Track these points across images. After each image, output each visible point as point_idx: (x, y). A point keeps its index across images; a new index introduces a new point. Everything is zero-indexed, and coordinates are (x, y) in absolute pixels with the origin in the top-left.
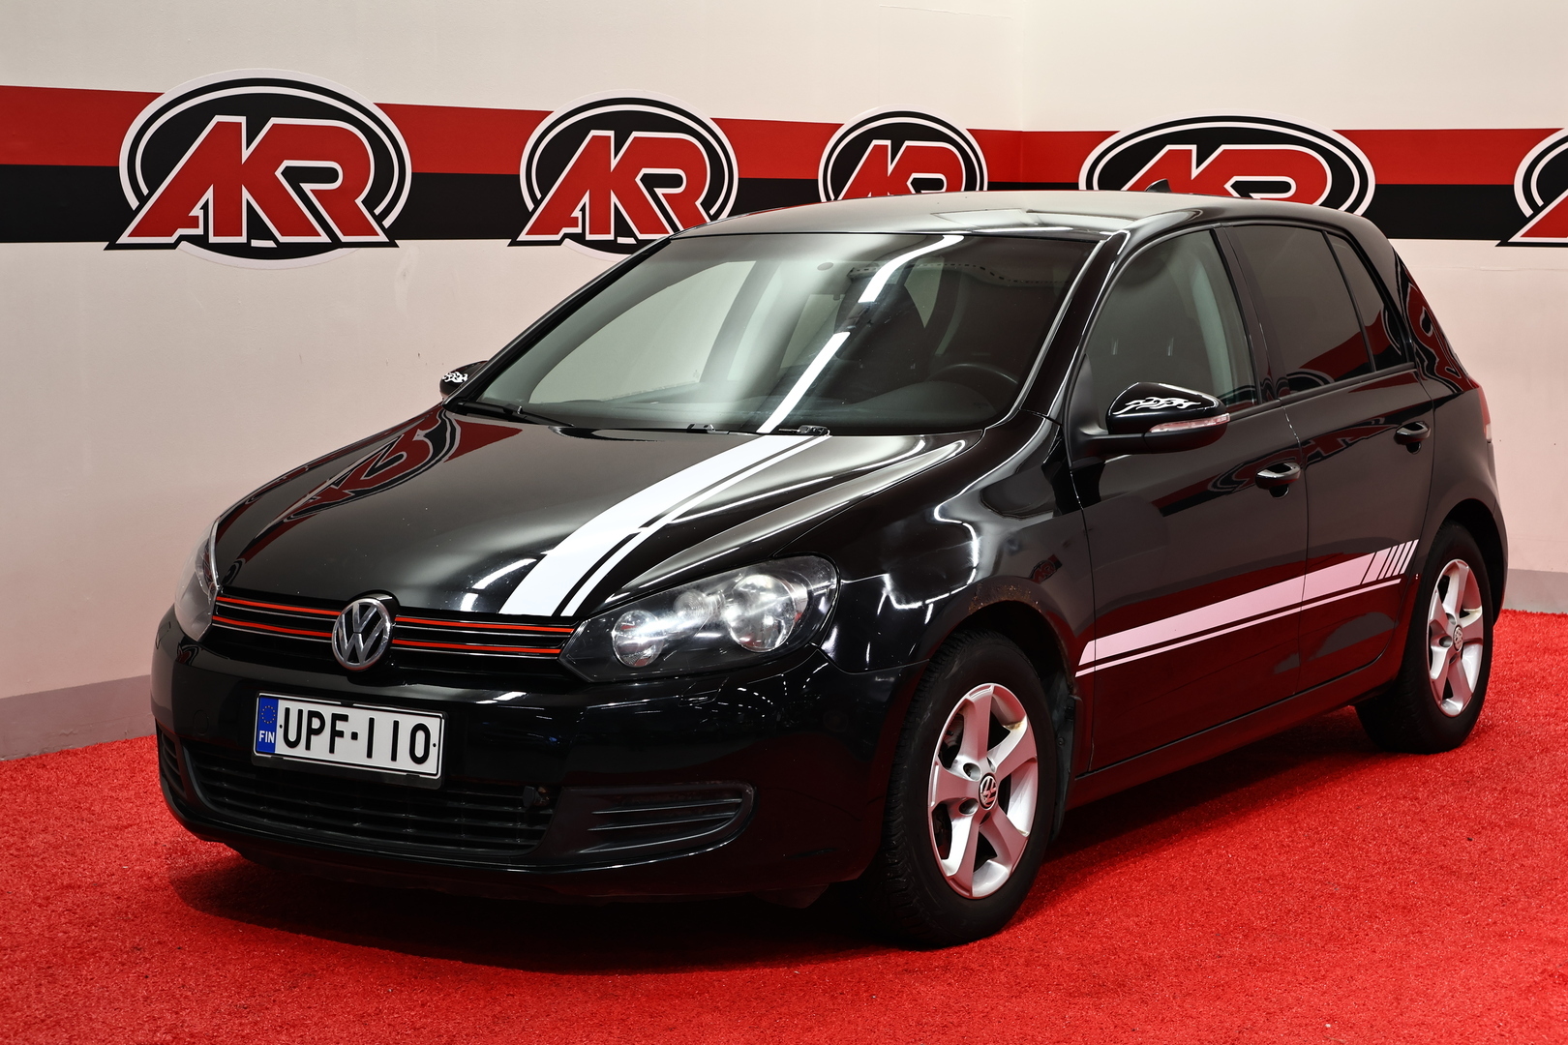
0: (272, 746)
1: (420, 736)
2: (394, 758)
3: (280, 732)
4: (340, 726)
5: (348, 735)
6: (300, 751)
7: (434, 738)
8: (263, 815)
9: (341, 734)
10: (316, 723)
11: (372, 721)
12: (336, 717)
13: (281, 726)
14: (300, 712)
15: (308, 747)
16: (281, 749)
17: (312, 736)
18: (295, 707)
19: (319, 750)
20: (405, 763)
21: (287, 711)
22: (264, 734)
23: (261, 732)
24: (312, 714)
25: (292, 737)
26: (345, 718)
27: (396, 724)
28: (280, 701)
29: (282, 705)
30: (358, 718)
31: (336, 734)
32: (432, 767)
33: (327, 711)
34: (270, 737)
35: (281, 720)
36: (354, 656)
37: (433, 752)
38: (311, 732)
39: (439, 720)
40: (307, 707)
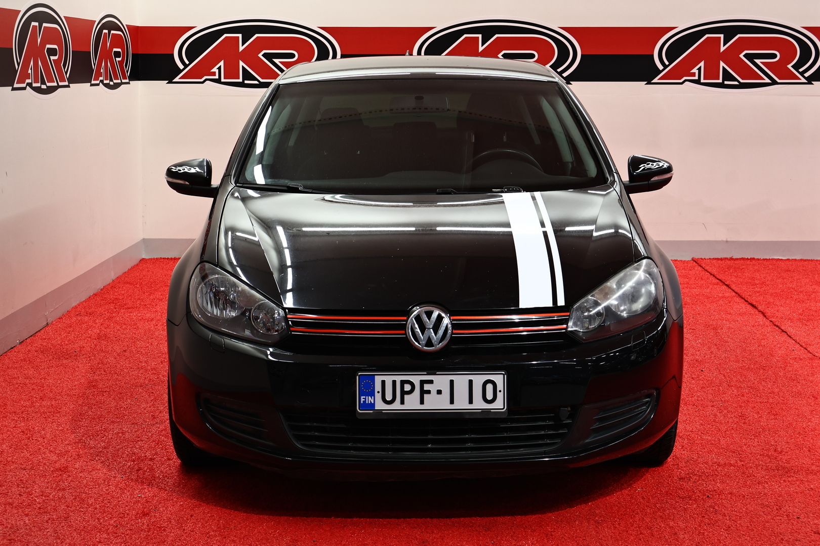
0: (373, 405)
1: (489, 387)
2: (471, 402)
3: (378, 396)
4: (427, 387)
5: (434, 392)
6: (396, 406)
7: (500, 386)
8: (349, 449)
9: (429, 392)
10: (407, 388)
11: (452, 382)
12: (423, 383)
13: (378, 392)
14: (394, 382)
15: (402, 402)
16: (380, 405)
17: (405, 396)
18: (389, 379)
19: (412, 403)
20: (479, 404)
21: (383, 382)
22: (365, 399)
23: (362, 397)
24: (403, 383)
25: (389, 397)
26: (431, 382)
27: (471, 382)
28: (376, 376)
29: (378, 380)
30: (441, 381)
31: (423, 392)
32: (499, 404)
33: (416, 379)
34: (370, 400)
35: (378, 387)
36: (429, 343)
37: (500, 396)
38: (403, 393)
39: (502, 376)
40: (399, 379)
